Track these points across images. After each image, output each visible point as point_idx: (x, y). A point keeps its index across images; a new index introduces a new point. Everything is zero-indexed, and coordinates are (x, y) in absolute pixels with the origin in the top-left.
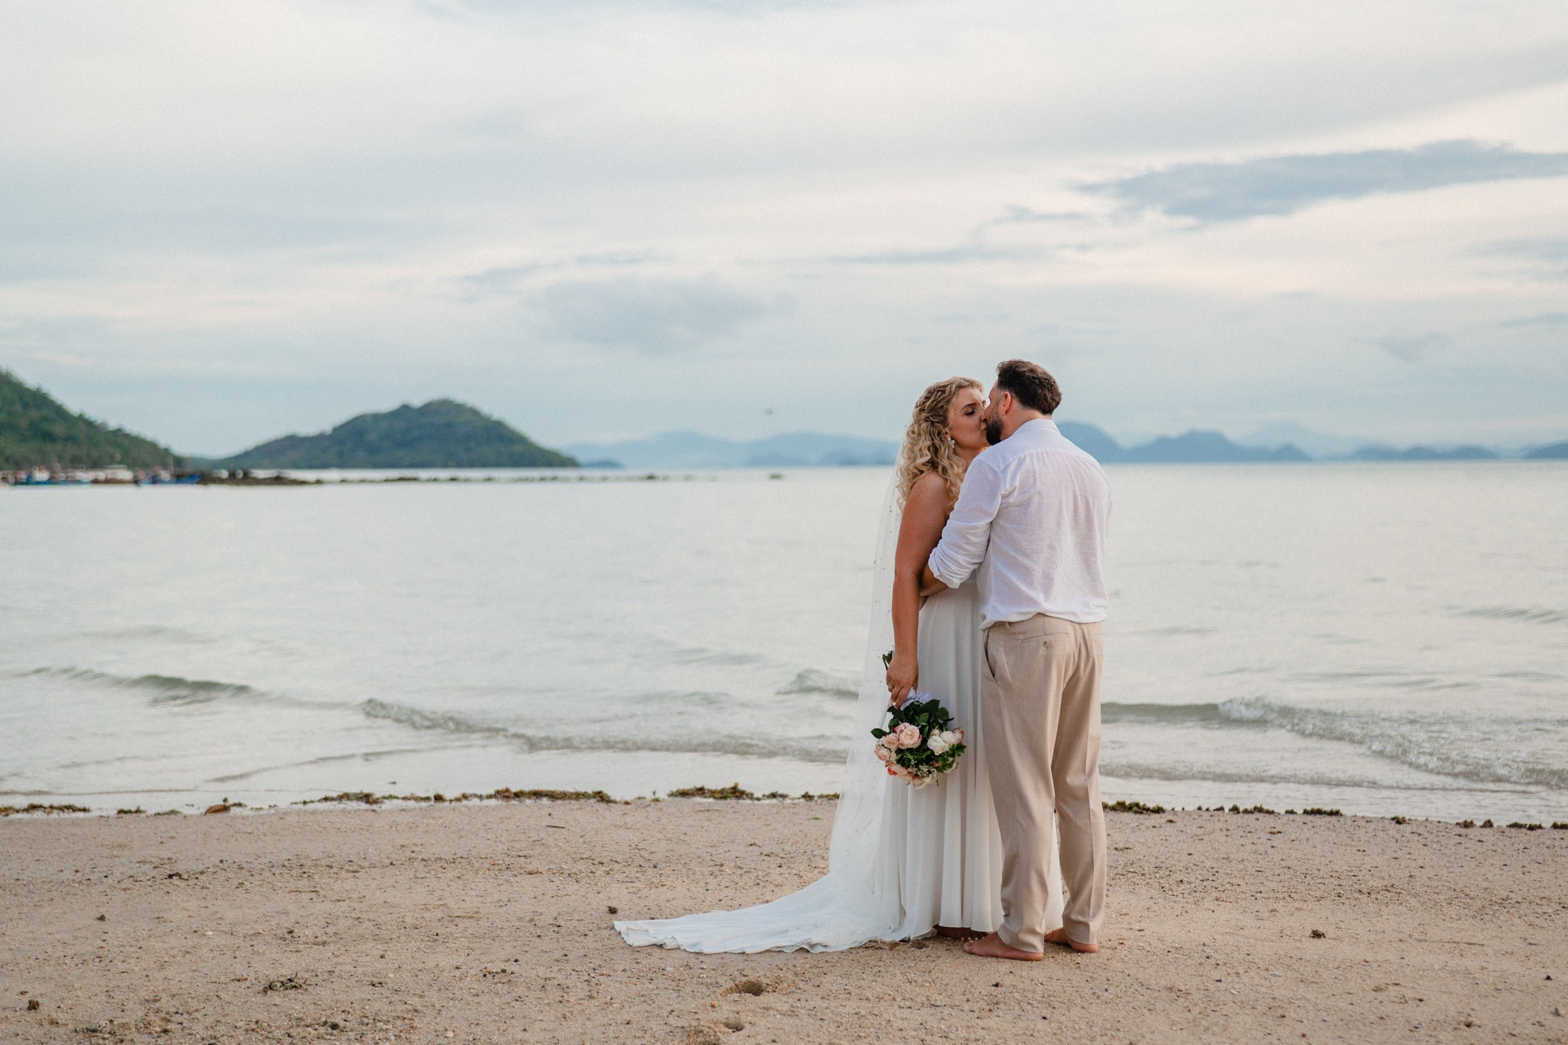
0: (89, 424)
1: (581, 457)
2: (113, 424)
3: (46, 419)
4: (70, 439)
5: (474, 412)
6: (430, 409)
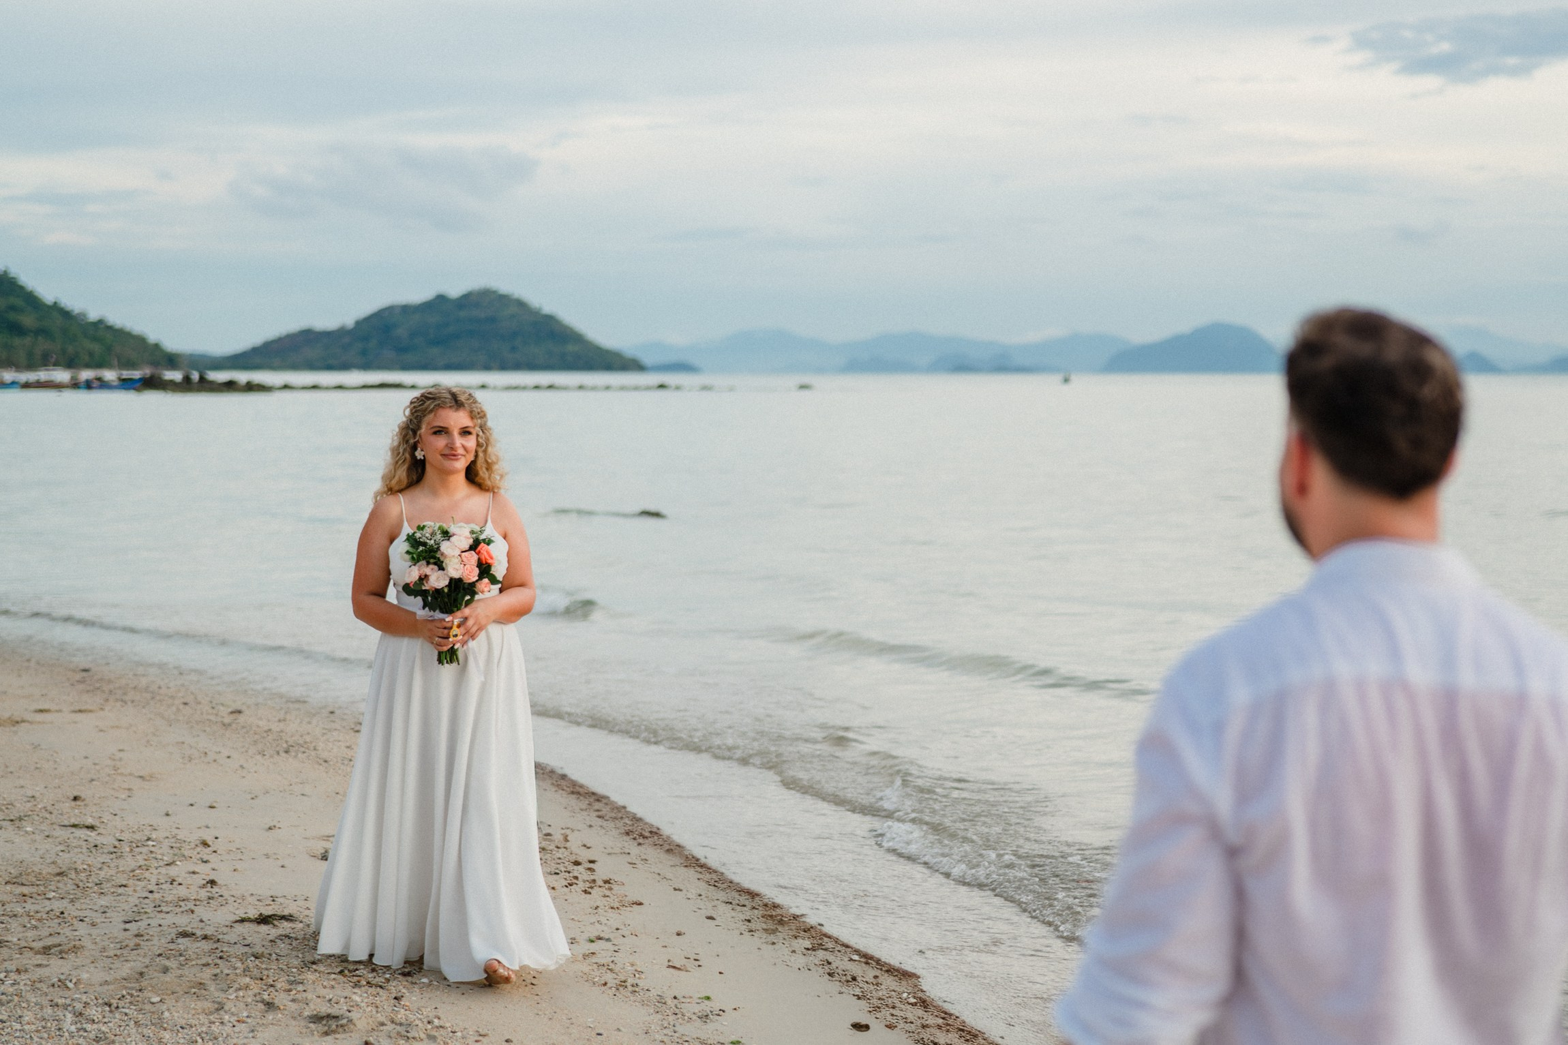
0: (66, 314)
1: (647, 360)
2: (93, 316)
3: (13, 308)
4: (42, 332)
5: (521, 304)
6: (469, 300)
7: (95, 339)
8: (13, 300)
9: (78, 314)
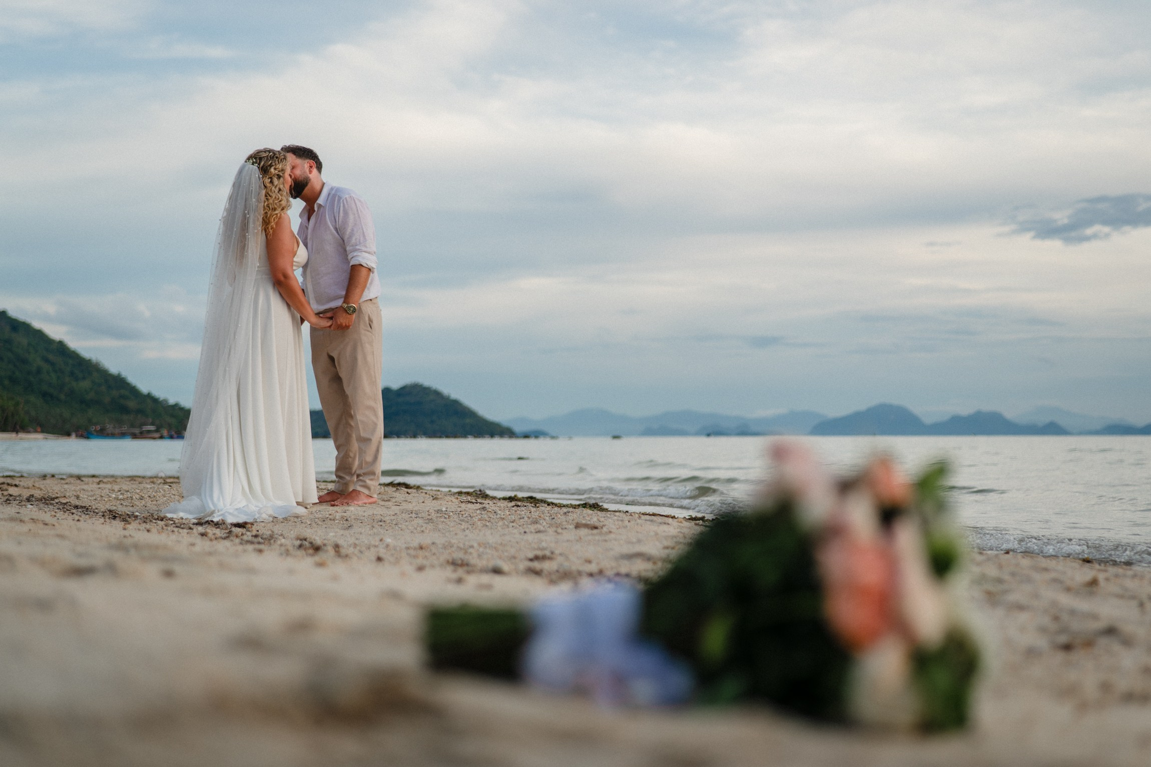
0: (155, 400)
1: (517, 429)
2: (172, 401)
3: (123, 397)
4: (140, 411)
5: (437, 393)
6: (404, 392)
7: (172, 416)
8: (123, 392)
9: (162, 400)
